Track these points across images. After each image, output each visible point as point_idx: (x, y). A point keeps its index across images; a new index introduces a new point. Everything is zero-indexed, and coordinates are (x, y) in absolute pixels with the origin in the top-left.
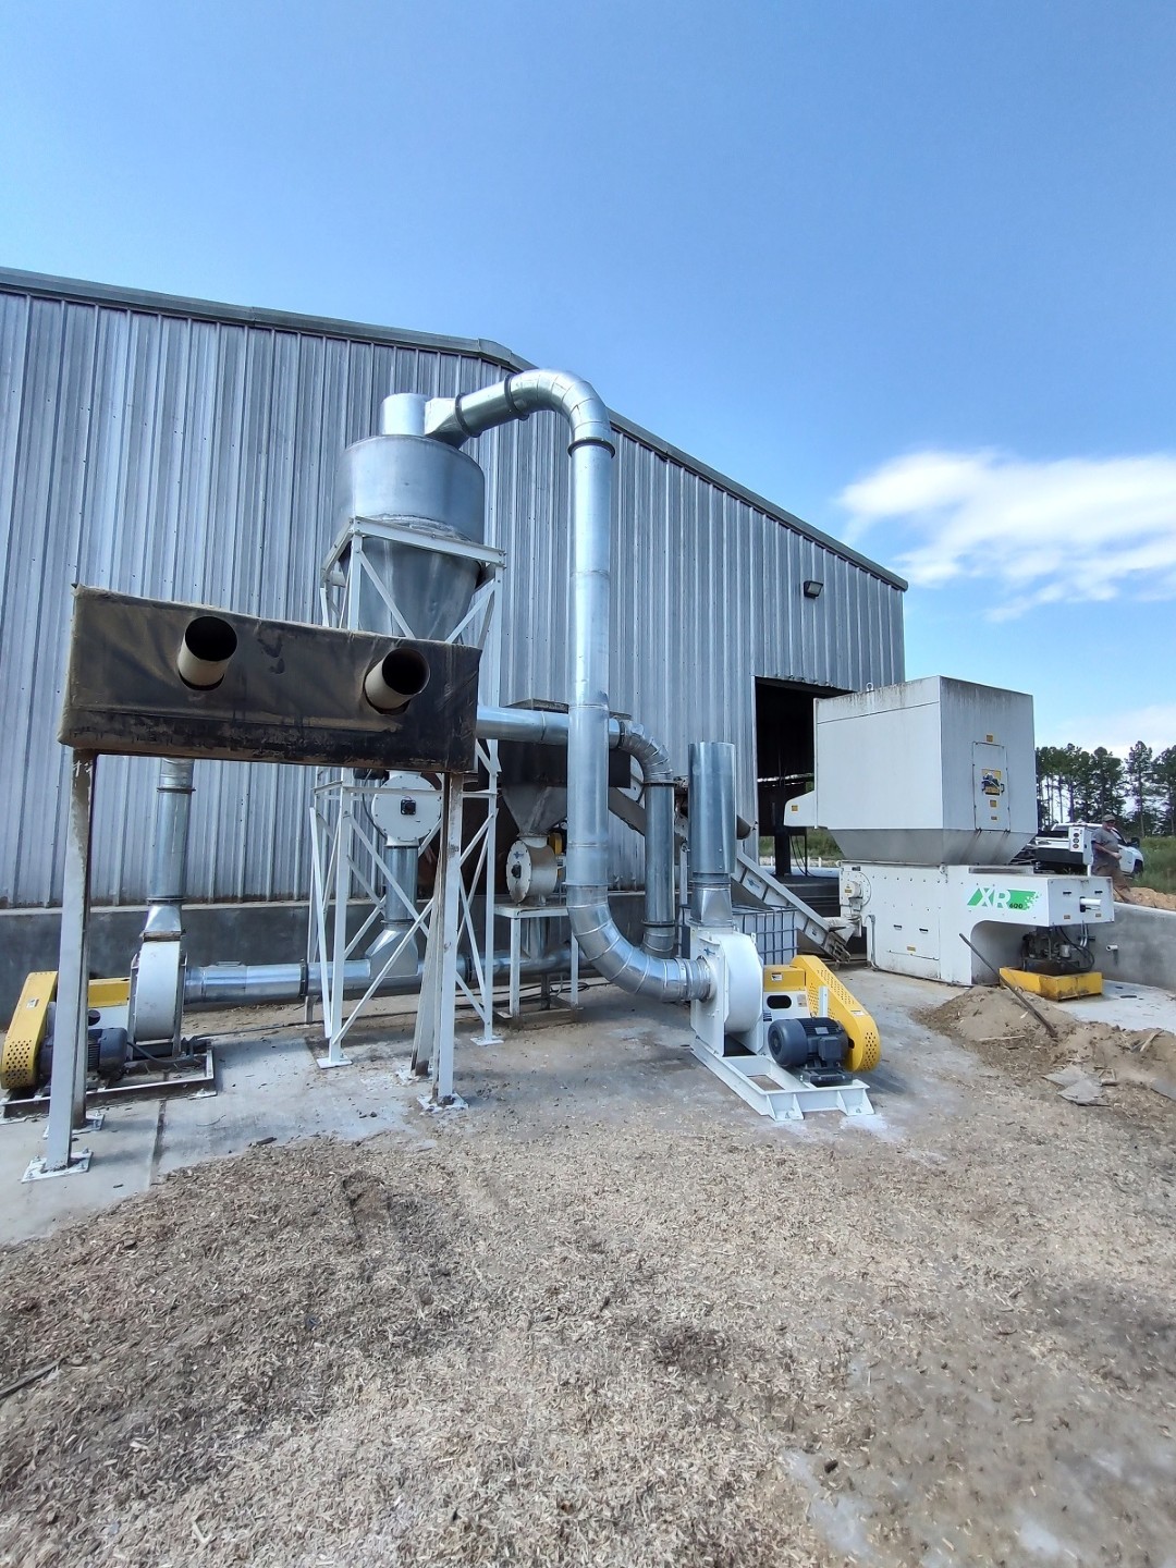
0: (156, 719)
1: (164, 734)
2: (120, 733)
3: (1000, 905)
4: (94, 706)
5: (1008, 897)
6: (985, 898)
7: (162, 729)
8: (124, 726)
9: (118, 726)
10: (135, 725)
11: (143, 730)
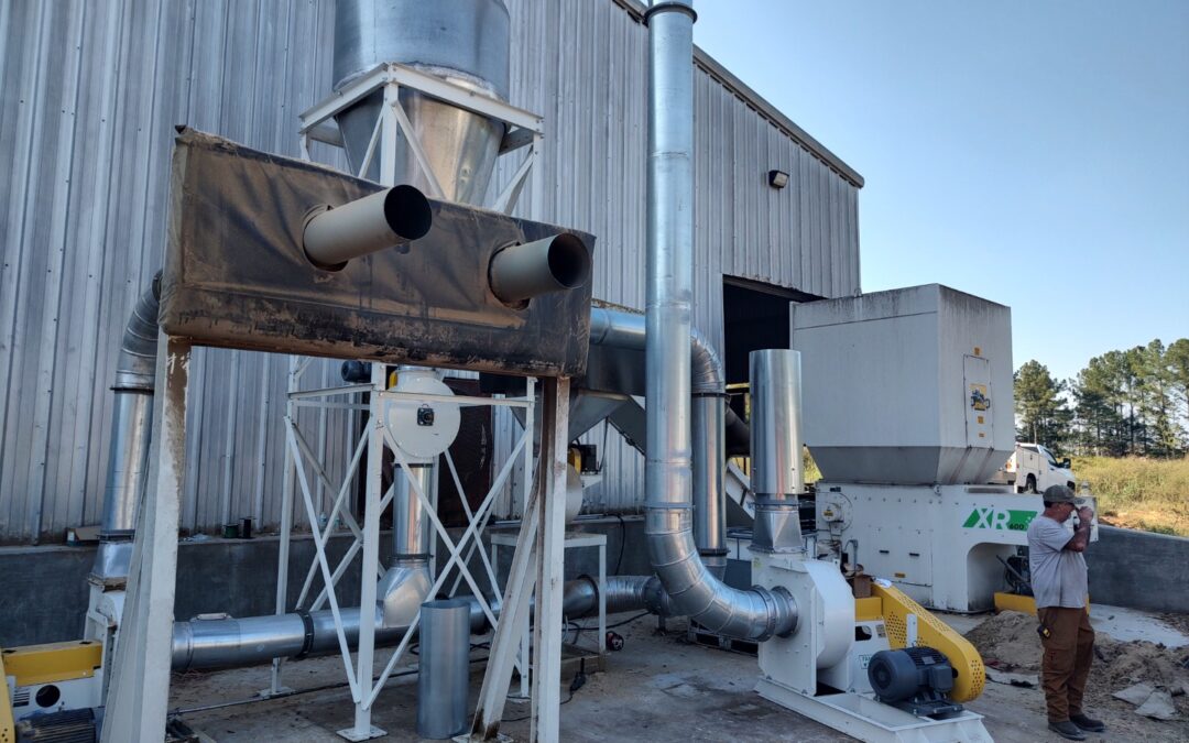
0: (279, 304)
1: (285, 322)
2: (237, 320)
3: (999, 527)
4: (211, 284)
5: (1008, 518)
6: (983, 519)
7: (285, 316)
8: (243, 311)
9: (236, 311)
10: (255, 309)
11: (263, 317)
